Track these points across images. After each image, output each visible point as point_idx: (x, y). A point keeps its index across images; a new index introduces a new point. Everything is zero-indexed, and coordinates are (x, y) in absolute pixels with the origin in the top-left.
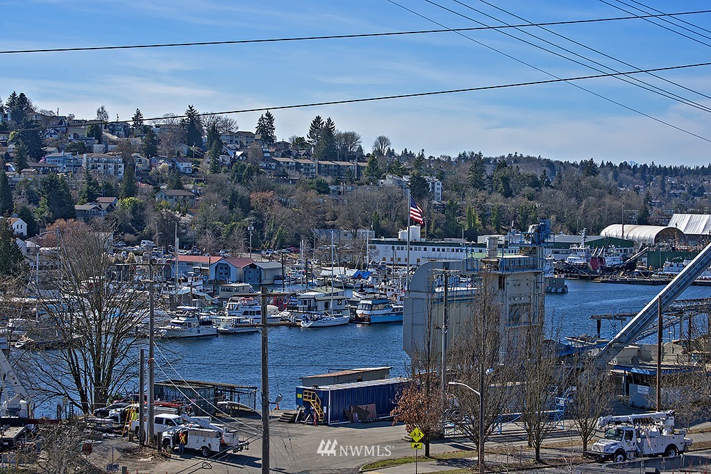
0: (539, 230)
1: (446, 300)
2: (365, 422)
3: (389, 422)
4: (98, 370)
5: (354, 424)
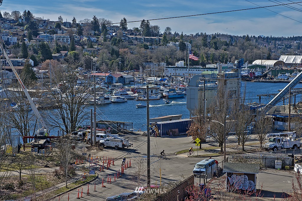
0: (239, 62)
2: (174, 136)
4: (72, 117)
5: (170, 137)
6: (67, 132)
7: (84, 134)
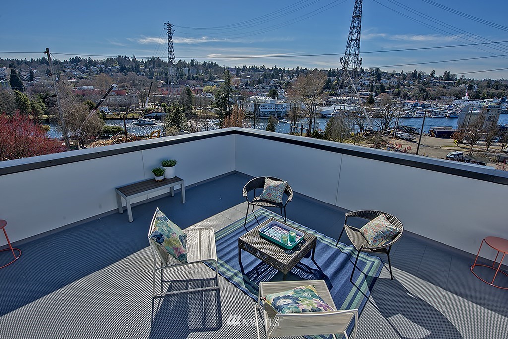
1: (471, 114)
2: (444, 137)
3: (450, 138)
4: (386, 122)
5: (441, 138)
6: (382, 129)
7: (391, 131)
